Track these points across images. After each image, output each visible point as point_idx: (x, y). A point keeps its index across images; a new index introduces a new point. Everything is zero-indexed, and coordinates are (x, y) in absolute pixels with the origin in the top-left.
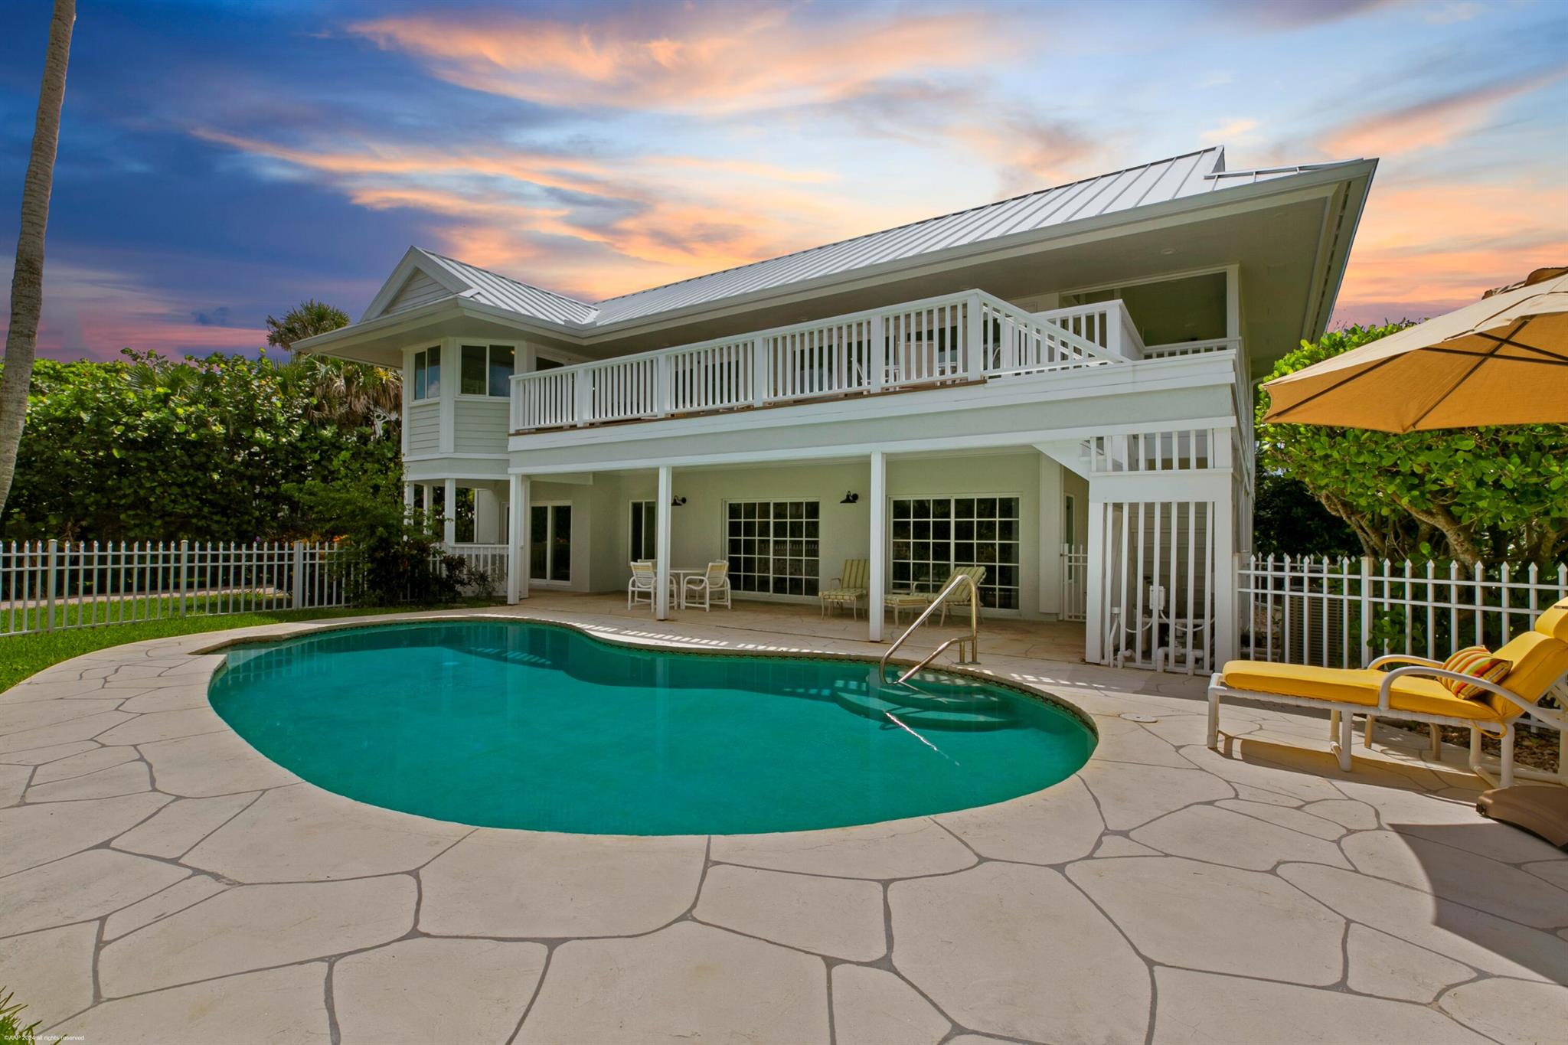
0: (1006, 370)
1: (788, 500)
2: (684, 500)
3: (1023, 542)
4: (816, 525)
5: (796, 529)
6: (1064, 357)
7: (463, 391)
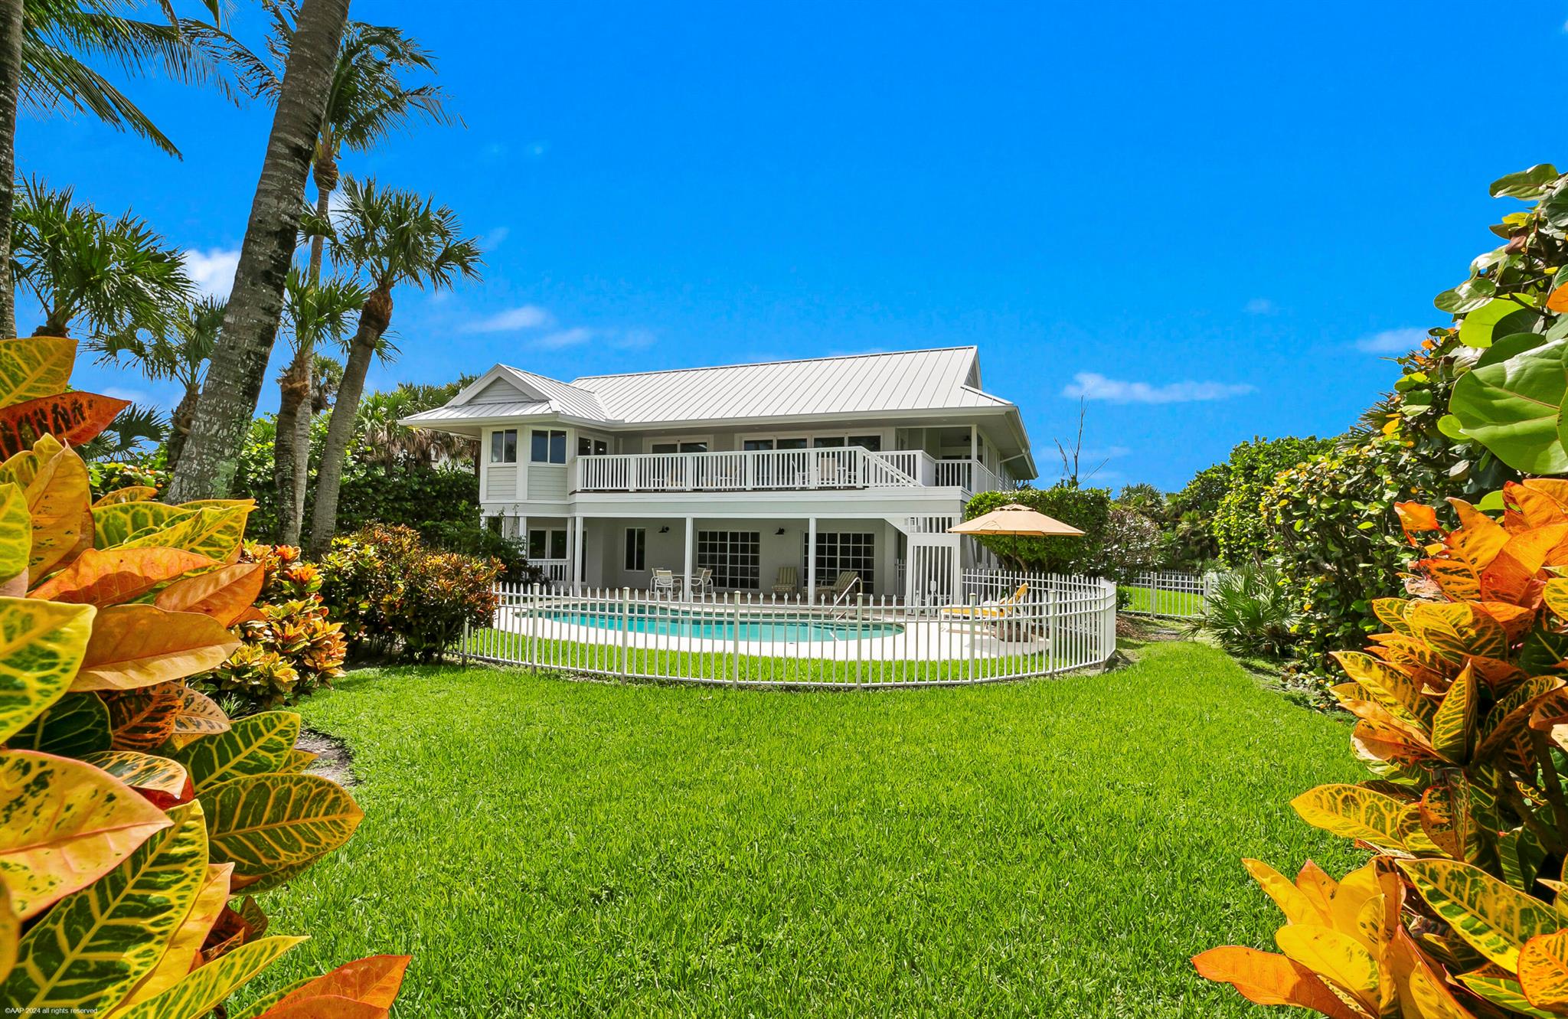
0: (872, 483)
1: (739, 531)
2: (667, 529)
3: (876, 558)
4: (757, 546)
5: (744, 549)
6: (898, 481)
7: (533, 459)
